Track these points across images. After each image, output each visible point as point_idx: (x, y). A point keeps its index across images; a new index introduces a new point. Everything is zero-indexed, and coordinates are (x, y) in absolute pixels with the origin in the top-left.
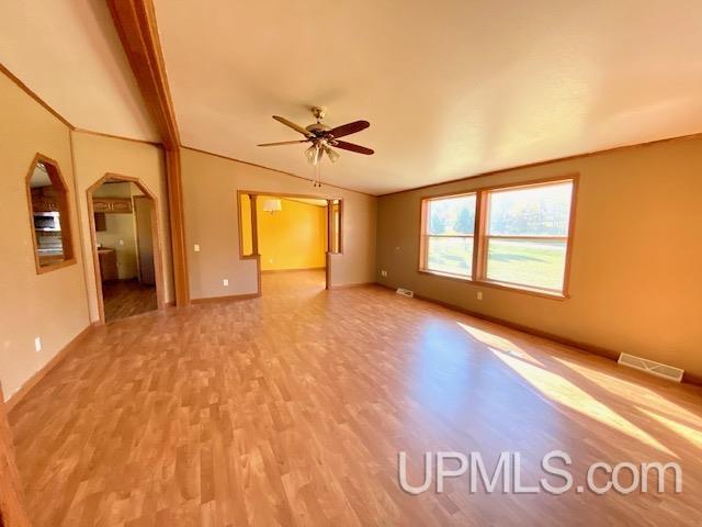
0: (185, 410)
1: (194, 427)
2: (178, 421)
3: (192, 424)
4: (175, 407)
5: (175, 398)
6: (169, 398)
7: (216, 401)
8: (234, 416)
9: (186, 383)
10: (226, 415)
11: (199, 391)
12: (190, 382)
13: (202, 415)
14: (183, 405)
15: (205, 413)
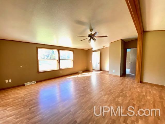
0: (127, 95)
1: (127, 92)
2: (129, 94)
3: (127, 93)
4: (129, 97)
5: (129, 98)
6: (130, 99)
7: (121, 93)
8: (120, 90)
9: (125, 101)
10: (121, 91)
11: (123, 97)
12: (124, 100)
13: (125, 93)
14: (127, 96)
15: (124, 92)
